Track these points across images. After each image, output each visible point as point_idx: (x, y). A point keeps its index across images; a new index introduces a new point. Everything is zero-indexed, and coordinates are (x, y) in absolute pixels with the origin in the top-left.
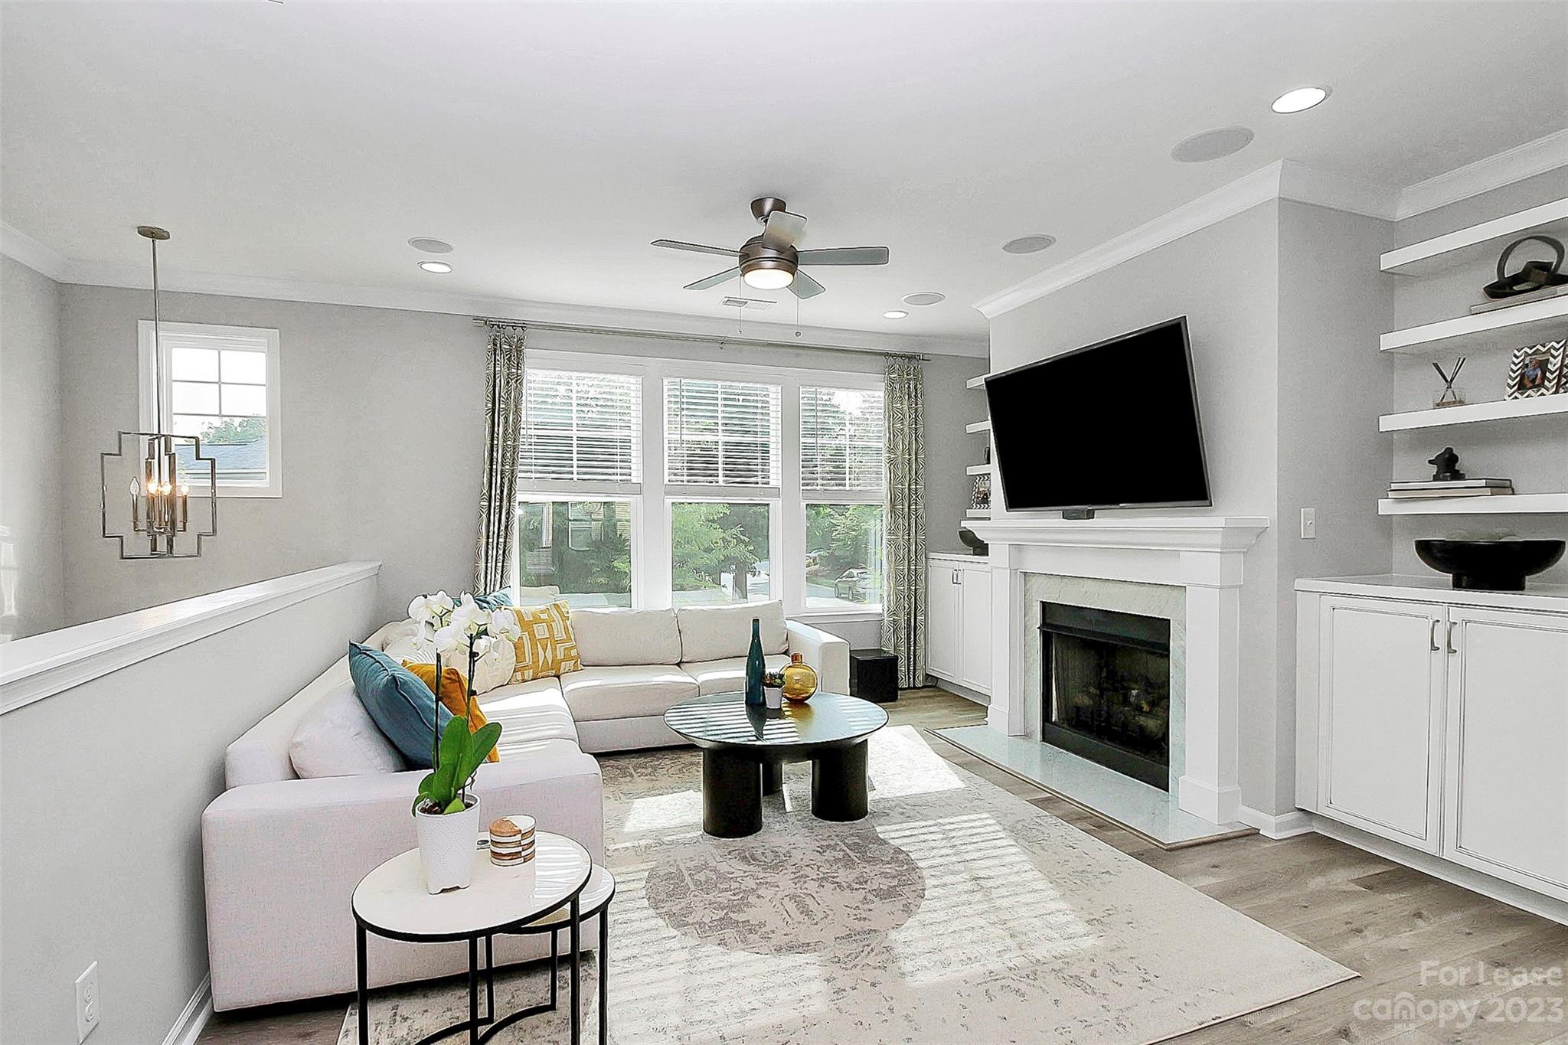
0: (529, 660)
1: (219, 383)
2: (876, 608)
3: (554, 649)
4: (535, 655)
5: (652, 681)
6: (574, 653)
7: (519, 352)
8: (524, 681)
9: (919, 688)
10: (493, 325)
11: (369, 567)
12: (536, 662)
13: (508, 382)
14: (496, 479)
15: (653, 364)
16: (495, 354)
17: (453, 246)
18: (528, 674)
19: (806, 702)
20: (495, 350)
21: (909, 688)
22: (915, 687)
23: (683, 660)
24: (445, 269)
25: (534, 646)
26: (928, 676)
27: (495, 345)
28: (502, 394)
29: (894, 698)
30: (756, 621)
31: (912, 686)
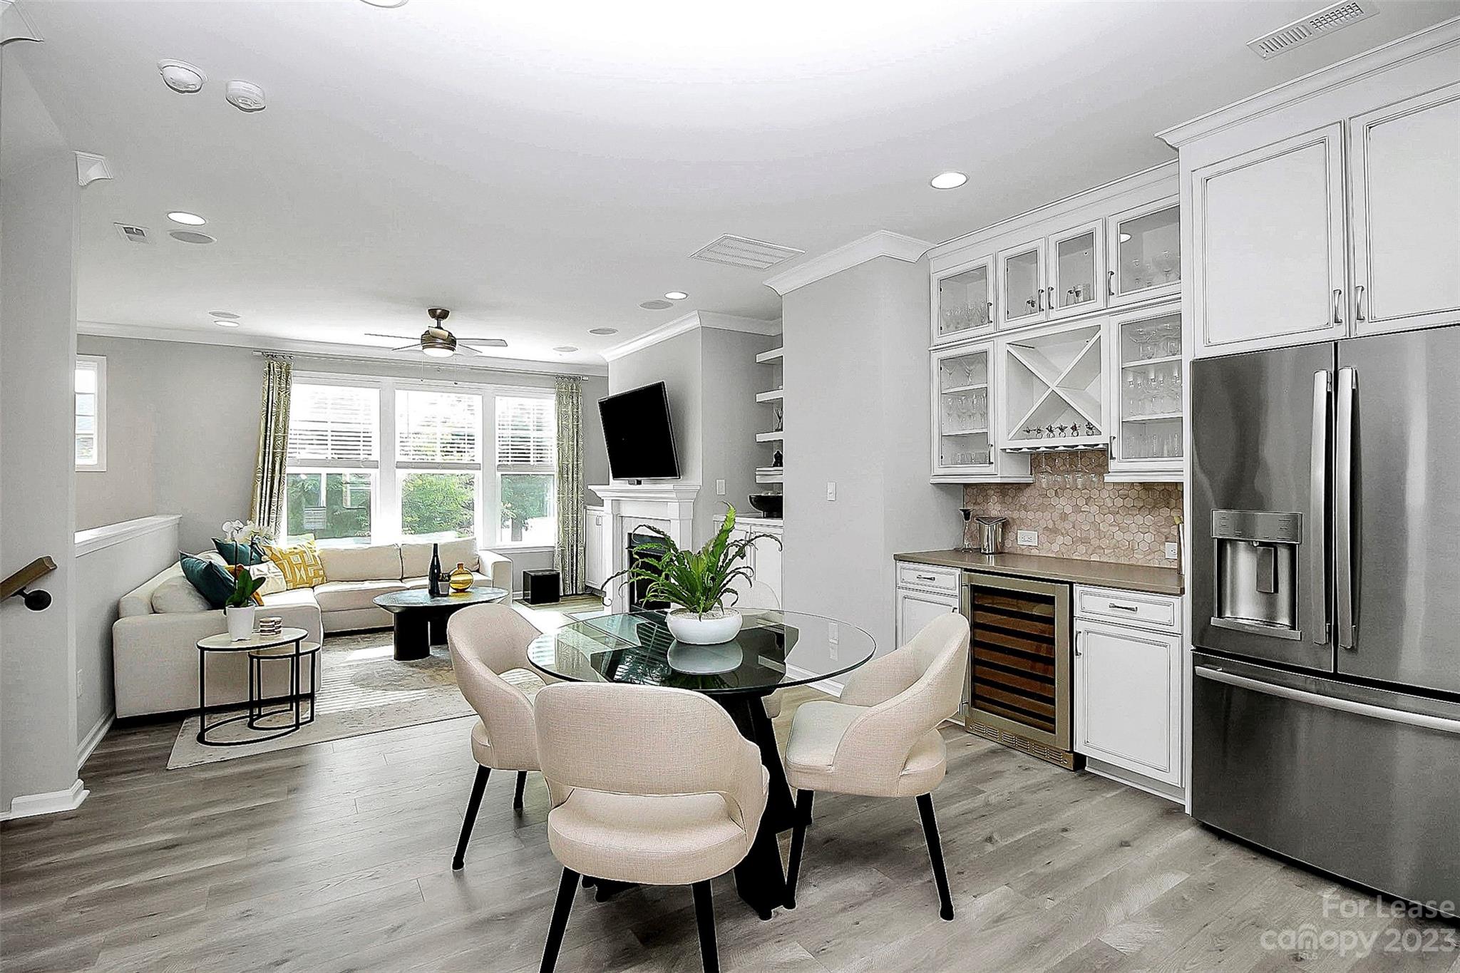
0: (290, 577)
2: (549, 542)
3: (307, 570)
4: (293, 574)
6: (321, 573)
7: (288, 374)
9: (579, 595)
10: (268, 355)
11: (174, 518)
12: (295, 578)
13: (279, 393)
14: (269, 459)
15: (388, 381)
16: (269, 374)
18: (290, 585)
19: (466, 591)
20: (269, 371)
21: (573, 594)
22: (576, 594)
23: (404, 576)
24: (233, 324)
25: (292, 569)
26: (587, 587)
27: (269, 367)
28: (274, 402)
29: (556, 601)
31: (574, 593)
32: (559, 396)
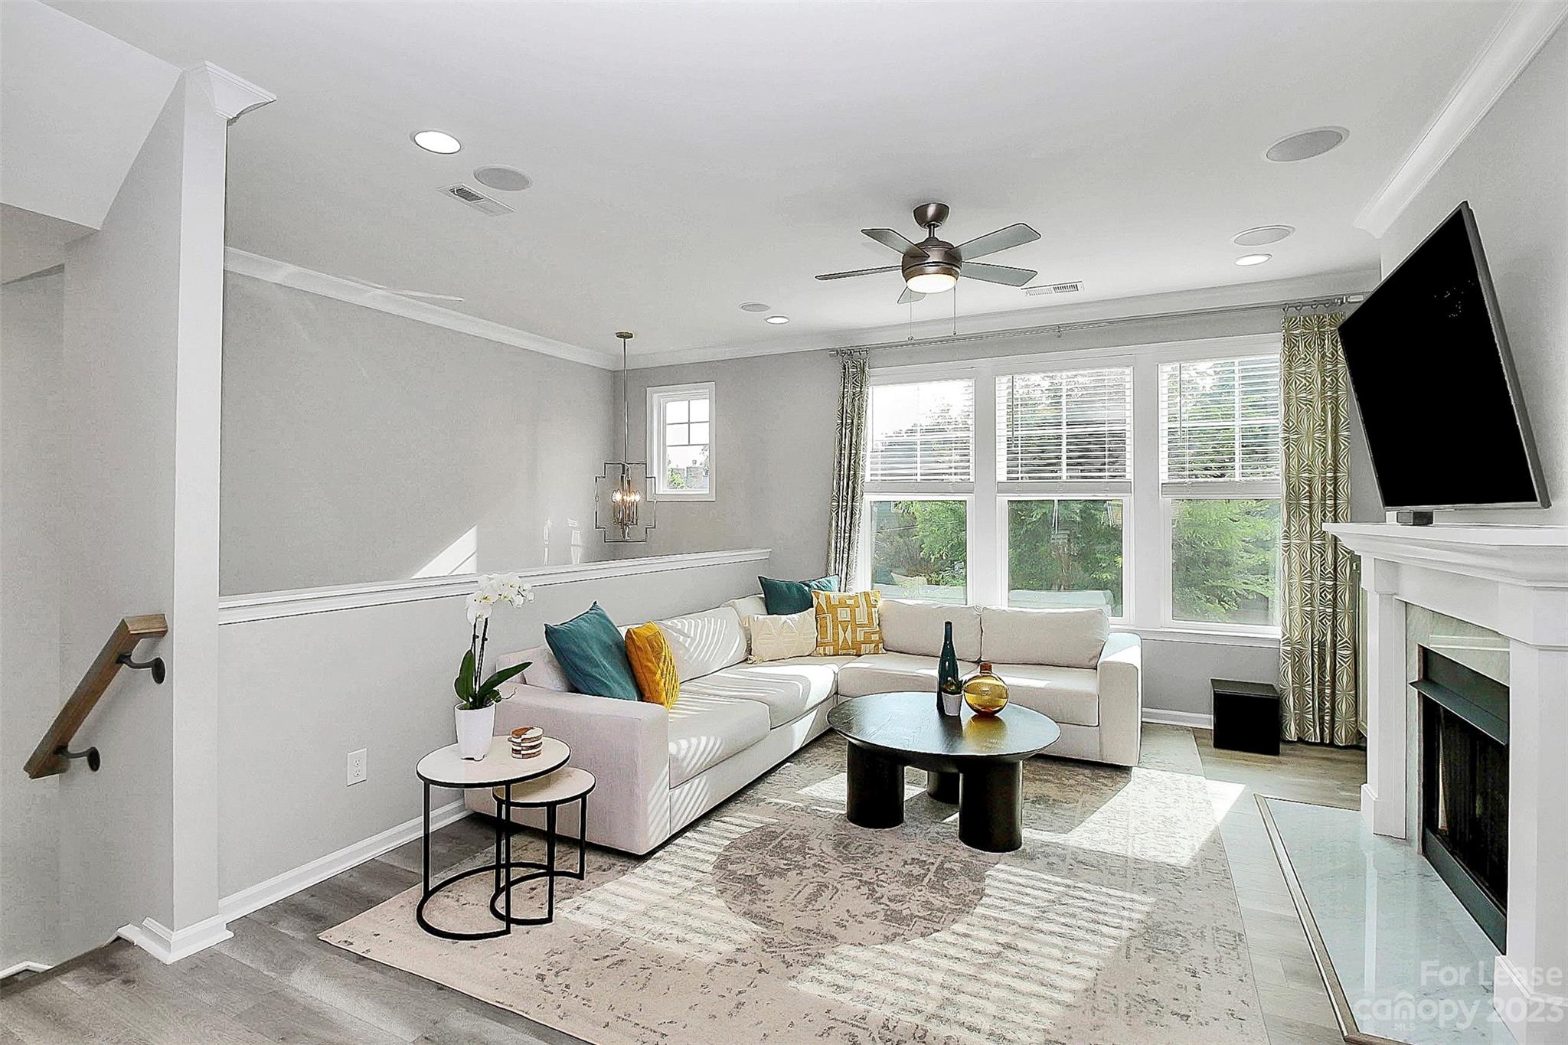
0: (830, 638)
1: (689, 423)
2: (1275, 631)
3: (854, 632)
4: (836, 634)
5: (914, 672)
6: (875, 637)
7: (863, 373)
8: (825, 655)
10: (844, 353)
11: (756, 552)
12: (835, 641)
17: (769, 305)
18: (830, 650)
19: (996, 715)
21: (1321, 744)
22: (1332, 745)
23: (981, 659)
24: (783, 320)
25: (836, 627)
26: (1358, 732)
27: (845, 370)
29: (1275, 752)
30: (948, 624)
31: (1327, 741)
32: (1290, 343)
